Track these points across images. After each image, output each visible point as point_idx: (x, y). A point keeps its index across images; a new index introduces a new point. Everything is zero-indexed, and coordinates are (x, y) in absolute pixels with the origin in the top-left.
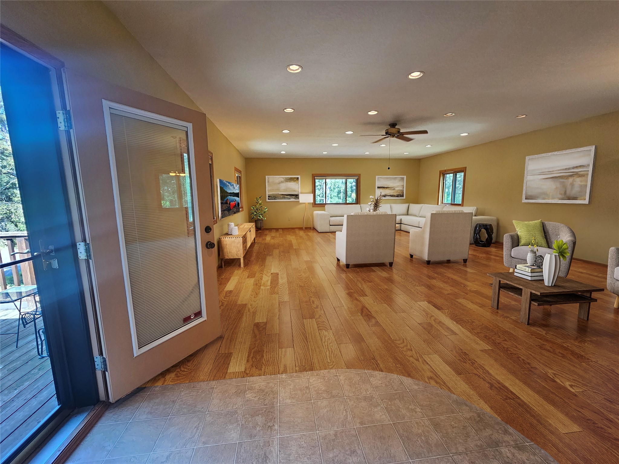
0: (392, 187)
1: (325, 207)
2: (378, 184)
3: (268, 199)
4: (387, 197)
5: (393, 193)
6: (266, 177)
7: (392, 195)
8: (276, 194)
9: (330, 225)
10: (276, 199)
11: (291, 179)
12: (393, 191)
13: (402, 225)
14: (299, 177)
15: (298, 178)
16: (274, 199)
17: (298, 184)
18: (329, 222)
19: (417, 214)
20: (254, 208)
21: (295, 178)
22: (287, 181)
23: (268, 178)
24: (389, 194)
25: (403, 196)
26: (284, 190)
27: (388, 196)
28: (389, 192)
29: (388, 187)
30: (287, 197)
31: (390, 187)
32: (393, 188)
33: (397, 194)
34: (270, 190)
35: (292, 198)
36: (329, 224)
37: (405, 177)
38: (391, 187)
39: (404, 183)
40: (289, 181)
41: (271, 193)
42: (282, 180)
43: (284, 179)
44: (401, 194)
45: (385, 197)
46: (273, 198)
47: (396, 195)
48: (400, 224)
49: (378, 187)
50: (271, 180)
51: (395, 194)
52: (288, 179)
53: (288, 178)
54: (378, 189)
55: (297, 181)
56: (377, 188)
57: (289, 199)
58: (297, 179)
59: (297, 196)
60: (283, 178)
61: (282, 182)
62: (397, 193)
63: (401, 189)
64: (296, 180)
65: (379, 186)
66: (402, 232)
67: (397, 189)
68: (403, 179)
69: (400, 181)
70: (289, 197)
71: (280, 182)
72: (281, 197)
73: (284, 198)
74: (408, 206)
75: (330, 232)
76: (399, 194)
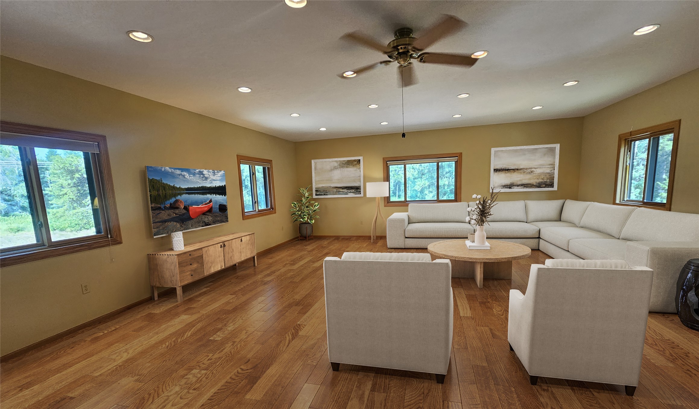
0: (526, 169)
1: (408, 206)
2: (495, 163)
3: (316, 195)
4: (516, 187)
5: (530, 179)
6: (313, 161)
7: (527, 184)
8: (328, 187)
9: (406, 238)
10: (327, 195)
11: (349, 163)
12: (528, 176)
13: (541, 240)
14: (361, 158)
15: (360, 160)
16: (324, 195)
17: (359, 171)
18: (403, 232)
19: (576, 221)
20: (295, 205)
21: (355, 161)
22: (342, 167)
23: (316, 163)
24: (519, 183)
25: (552, 185)
26: (338, 180)
27: (518, 186)
28: (519, 179)
29: (517, 169)
30: (343, 190)
31: (521, 169)
32: (529, 171)
33: (538, 181)
34: (319, 181)
35: (350, 192)
36: (403, 234)
37: (558, 146)
38: (525, 167)
39: (554, 158)
40: (346, 165)
41: (320, 186)
42: (336, 164)
43: (339, 163)
44: (546, 182)
45: (510, 188)
46: (323, 193)
47: (535, 184)
48: (537, 240)
49: (494, 170)
50: (319, 166)
51: (534, 181)
52: (344, 163)
53: (344, 161)
54: (496, 174)
55: (358, 165)
56: (492, 170)
57: (346, 194)
58: (357, 162)
59: (357, 189)
60: (336, 161)
61: (335, 168)
62: (538, 179)
63: (548, 171)
64: (356, 165)
65: (498, 167)
66: (540, 254)
67: (539, 171)
68: (553, 150)
69: (545, 155)
70: (345, 191)
71: (332, 168)
72: (334, 191)
73: (338, 193)
74: (562, 204)
75: (405, 248)
76: (542, 181)
